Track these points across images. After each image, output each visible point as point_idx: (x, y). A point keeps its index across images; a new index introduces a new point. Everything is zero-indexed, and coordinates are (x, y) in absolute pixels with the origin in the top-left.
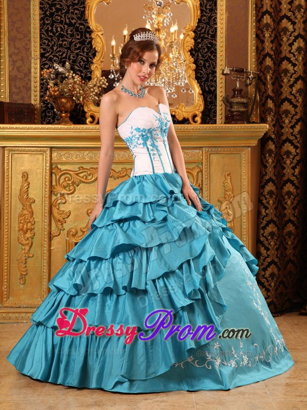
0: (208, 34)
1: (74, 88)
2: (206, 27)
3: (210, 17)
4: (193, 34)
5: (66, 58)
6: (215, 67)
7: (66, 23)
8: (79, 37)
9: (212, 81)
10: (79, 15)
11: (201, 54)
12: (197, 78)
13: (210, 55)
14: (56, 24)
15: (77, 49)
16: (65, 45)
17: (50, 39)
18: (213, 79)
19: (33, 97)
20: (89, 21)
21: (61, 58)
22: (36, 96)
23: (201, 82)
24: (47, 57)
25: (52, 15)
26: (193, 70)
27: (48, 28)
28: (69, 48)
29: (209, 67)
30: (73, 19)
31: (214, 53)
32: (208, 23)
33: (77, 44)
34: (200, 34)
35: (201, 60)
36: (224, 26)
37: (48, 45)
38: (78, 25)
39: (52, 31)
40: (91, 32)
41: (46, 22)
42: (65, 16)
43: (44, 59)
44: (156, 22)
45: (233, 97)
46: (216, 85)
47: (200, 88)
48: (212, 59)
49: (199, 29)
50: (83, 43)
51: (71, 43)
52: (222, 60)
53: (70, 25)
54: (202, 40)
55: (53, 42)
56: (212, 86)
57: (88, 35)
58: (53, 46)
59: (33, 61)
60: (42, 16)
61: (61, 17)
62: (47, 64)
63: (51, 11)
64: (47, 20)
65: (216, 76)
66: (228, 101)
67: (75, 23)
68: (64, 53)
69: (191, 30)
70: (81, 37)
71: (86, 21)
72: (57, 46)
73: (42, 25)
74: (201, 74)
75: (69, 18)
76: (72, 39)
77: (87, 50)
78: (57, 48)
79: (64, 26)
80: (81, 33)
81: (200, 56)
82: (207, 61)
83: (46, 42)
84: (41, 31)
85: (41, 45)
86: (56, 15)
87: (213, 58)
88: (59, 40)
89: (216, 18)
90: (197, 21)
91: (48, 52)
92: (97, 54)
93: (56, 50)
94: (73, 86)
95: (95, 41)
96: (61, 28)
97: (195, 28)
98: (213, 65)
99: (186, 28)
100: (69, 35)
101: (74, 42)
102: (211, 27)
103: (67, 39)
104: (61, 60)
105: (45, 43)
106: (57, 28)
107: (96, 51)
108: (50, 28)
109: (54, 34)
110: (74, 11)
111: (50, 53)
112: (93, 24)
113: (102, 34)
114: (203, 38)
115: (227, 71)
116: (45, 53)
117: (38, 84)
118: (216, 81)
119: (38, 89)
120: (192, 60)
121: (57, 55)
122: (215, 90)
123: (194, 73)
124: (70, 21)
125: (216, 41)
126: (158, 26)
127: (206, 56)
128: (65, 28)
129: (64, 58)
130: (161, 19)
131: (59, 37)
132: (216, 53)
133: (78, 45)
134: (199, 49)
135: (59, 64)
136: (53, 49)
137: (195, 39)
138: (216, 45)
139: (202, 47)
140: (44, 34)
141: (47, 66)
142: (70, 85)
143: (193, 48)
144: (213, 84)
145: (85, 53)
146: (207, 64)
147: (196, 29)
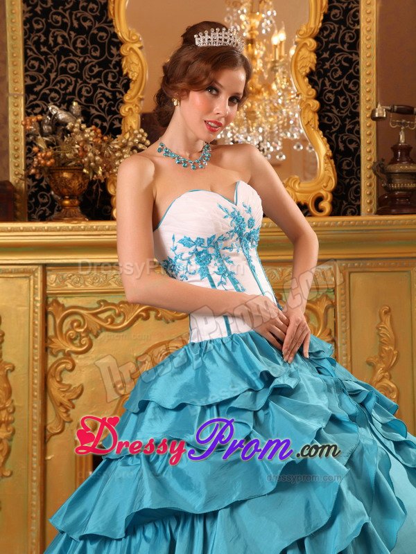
0: (343, 43)
1: (85, 152)
2: (339, 28)
3: (347, 10)
4: (312, 44)
5: (75, 95)
6: (356, 105)
7: (73, 28)
8: (98, 54)
9: (351, 131)
10: (98, 13)
11: (330, 80)
12: (322, 127)
13: (346, 82)
14: (53, 30)
15: (95, 77)
16: (71, 69)
17: (43, 58)
18: (354, 128)
19: (12, 169)
20: (116, 22)
21: (65, 95)
22: (18, 166)
23: (331, 134)
24: (37, 93)
25: (46, 12)
26: (314, 112)
27: (40, 37)
28: (78, 76)
29: (344, 104)
30: (85, 19)
31: (355, 78)
32: (342, 22)
33: (94, 66)
34: (327, 43)
35: (330, 92)
36: (374, 26)
37: (40, 70)
38: (96, 32)
39: (46, 43)
40: (119, 44)
41: (36, 26)
42: (71, 14)
43: (32, 97)
44: (248, 28)
45: (394, 161)
46: (359, 138)
47: (328, 146)
48: (350, 91)
49: (326, 33)
50: (104, 64)
51: (83, 65)
52: (369, 91)
53: (81, 31)
54: (331, 55)
55: (49, 64)
56: (351, 142)
57: (114, 51)
58: (49, 71)
59: (11, 100)
60: (28, 15)
61: (64, 17)
62: (38, 106)
63: (44, 6)
64: (37, 22)
65: (358, 123)
66: (383, 170)
67: (90, 28)
68: (69, 84)
69: (310, 36)
70: (102, 54)
71: (110, 23)
72: (56, 71)
73: (28, 32)
74: (330, 119)
75: (78, 19)
76: (85, 58)
77: (114, 77)
78: (57, 76)
79: (69, 34)
80: (102, 46)
81: (327, 83)
82: (341, 93)
83: (36, 64)
84: (25, 43)
85: (26, 70)
86: (55, 14)
87: (354, 89)
88: (59, 59)
89: (358, 11)
90: (322, 18)
91: (40, 83)
92: (131, 85)
93: (54, 79)
94: (82, 147)
95: (127, 61)
96: (63, 37)
97: (317, 31)
98: (352, 101)
99: (301, 33)
100: (79, 51)
101: (88, 63)
102: (348, 28)
103: (76, 59)
104: (64, 98)
105: (33, 67)
106: (55, 38)
107: (129, 81)
108: (43, 39)
109: (50, 48)
110: (88, 6)
111: (44, 84)
112: (122, 28)
113: (140, 48)
114: (333, 51)
115: (380, 112)
116: (34, 86)
117: (22, 144)
118: (358, 132)
119: (22, 152)
120: (313, 92)
121: (57, 88)
122: (358, 149)
123: (317, 117)
124: (80, 24)
125: (358, 54)
126: (252, 34)
127: (339, 84)
128: (70, 38)
129: (70, 94)
130: (256, 23)
131: (59, 55)
132: (358, 78)
133: (96, 70)
134: (326, 71)
135: (59, 107)
136: (48, 78)
137: (318, 52)
138: (358, 64)
139: (331, 67)
140: (31, 50)
141: (37, 110)
142: (77, 146)
143: (314, 69)
144: (353, 137)
145: (110, 84)
146: (341, 100)
147: (319, 33)
